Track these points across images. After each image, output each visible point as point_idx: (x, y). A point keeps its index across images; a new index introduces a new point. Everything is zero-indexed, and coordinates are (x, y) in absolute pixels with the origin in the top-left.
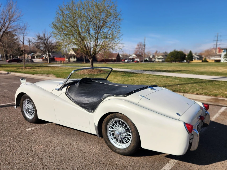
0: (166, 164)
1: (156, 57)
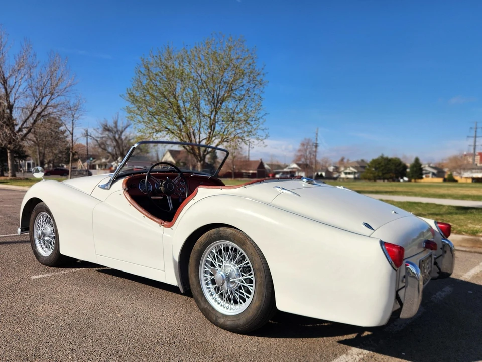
0: (340, 356)
1: (342, 169)
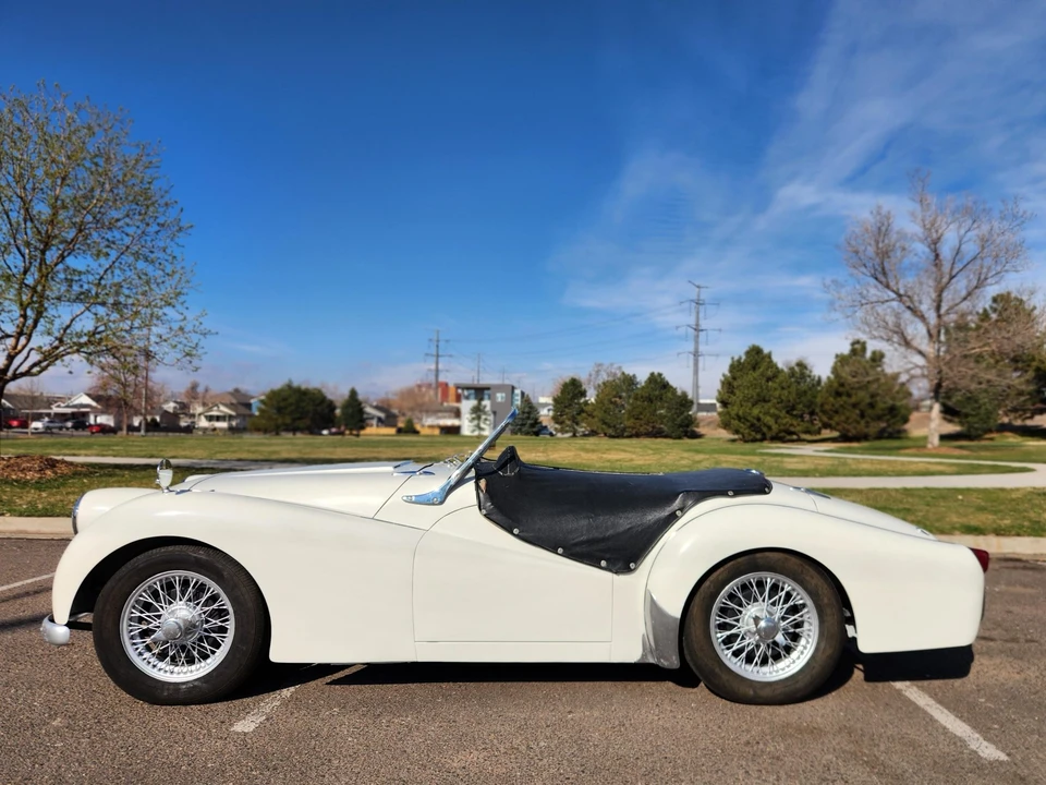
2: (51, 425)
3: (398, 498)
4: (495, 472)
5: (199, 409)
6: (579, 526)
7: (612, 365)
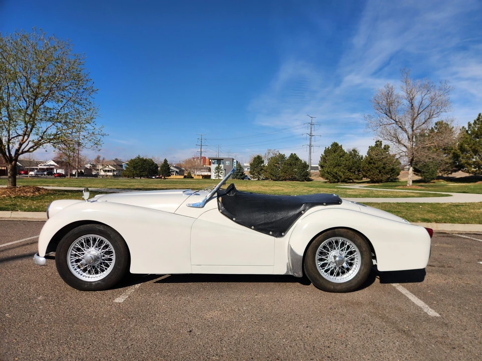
2: (38, 173)
3: (184, 205)
4: (226, 194)
5: (101, 167)
6: (261, 217)
7: (275, 150)
